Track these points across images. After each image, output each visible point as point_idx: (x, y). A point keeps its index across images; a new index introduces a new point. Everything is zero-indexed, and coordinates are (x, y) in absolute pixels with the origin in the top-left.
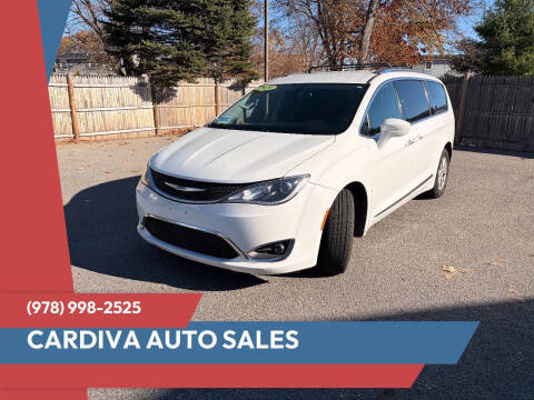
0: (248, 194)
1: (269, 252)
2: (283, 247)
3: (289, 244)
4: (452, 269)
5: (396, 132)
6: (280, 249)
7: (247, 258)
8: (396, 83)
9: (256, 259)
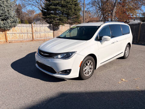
0: (59, 56)
1: (65, 72)
2: (68, 71)
3: (70, 70)
4: (124, 80)
5: (106, 40)
6: (67, 72)
7: (59, 74)
8: (110, 26)
9: (61, 74)
